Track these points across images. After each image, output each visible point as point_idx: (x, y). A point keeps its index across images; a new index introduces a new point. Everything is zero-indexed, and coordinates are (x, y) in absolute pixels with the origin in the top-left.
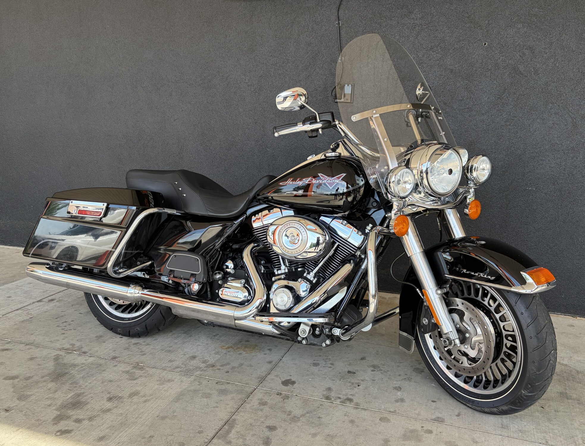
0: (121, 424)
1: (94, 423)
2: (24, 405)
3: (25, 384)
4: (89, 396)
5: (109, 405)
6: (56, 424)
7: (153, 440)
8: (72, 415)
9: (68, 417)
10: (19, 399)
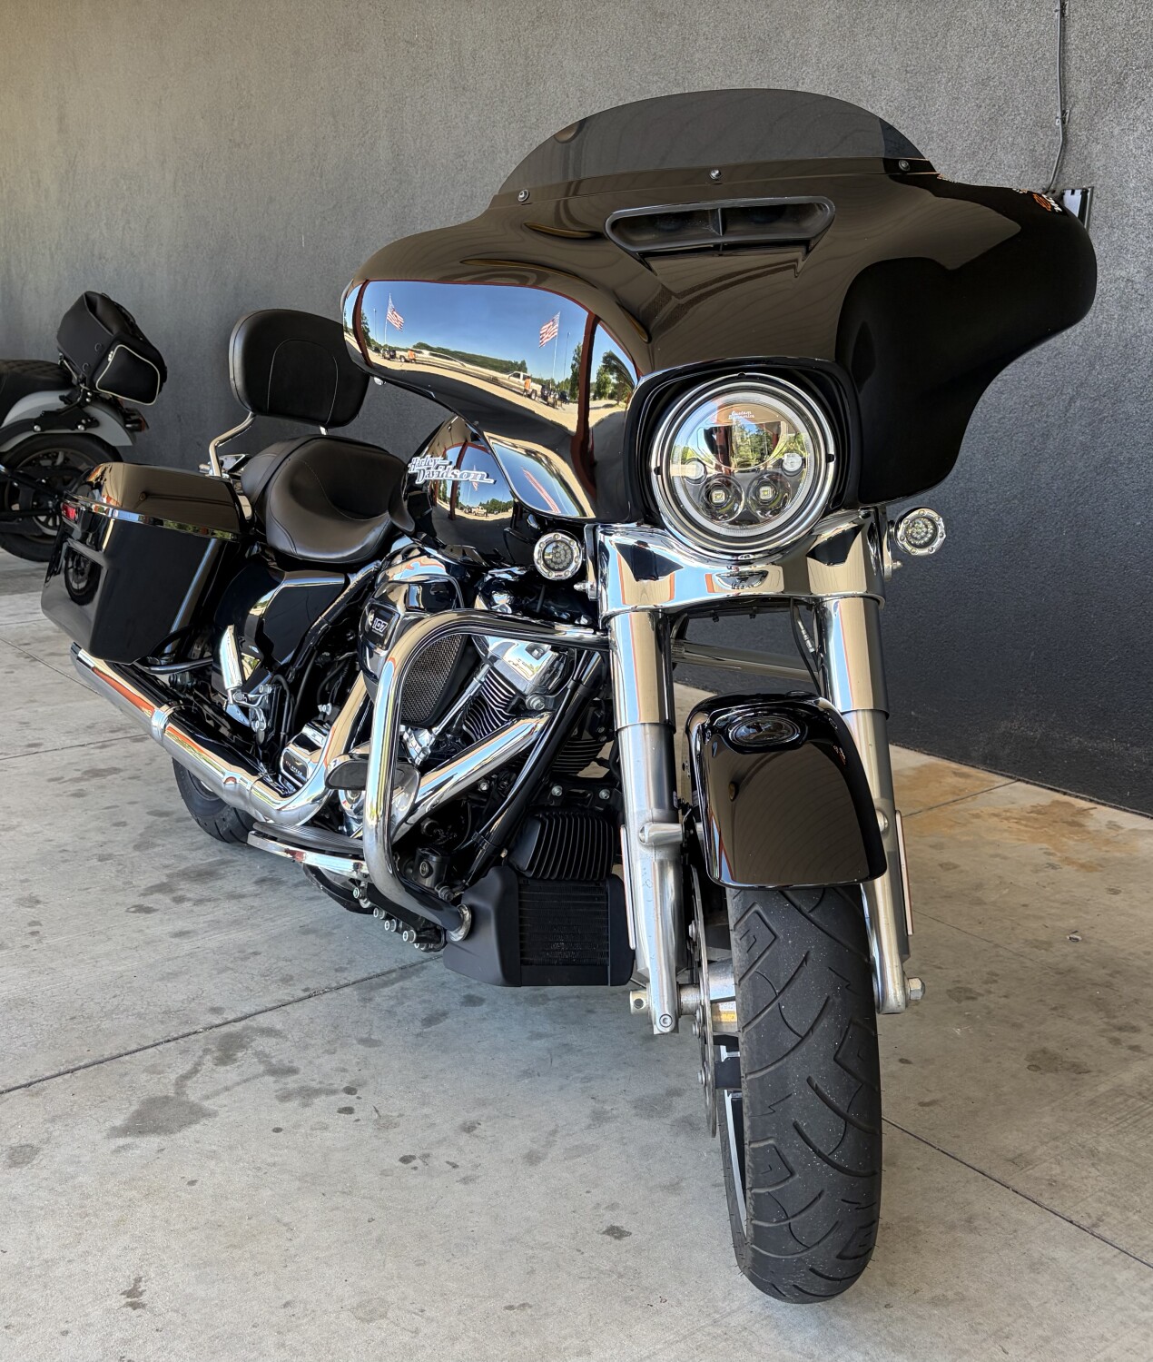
0: (235, 921)
1: (195, 908)
2: (133, 857)
3: (168, 827)
4: (238, 868)
5: (251, 888)
6: (144, 895)
7: (252, 959)
8: (181, 889)
9: (172, 891)
10: (137, 847)
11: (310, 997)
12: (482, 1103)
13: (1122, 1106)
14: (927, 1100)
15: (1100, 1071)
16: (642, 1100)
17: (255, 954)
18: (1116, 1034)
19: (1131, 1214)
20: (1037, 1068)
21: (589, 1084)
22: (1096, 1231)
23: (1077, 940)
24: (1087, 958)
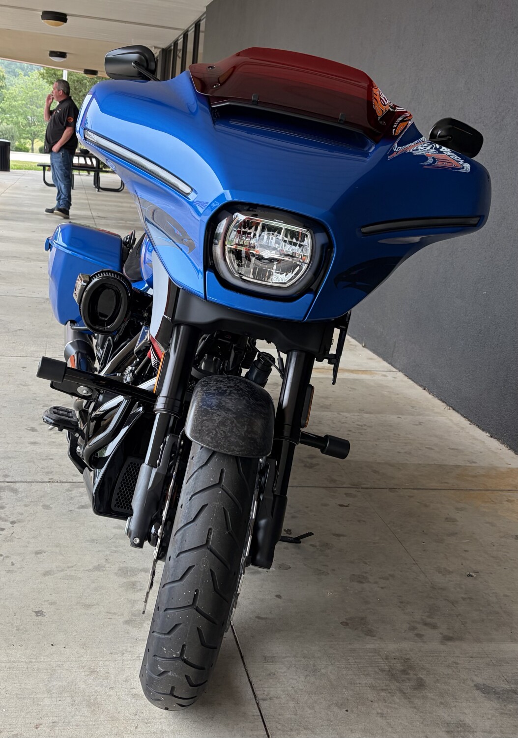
11: (49, 482)
12: (58, 545)
13: (367, 658)
14: (263, 616)
15: (380, 638)
16: (127, 568)
17: (51, 459)
18: (418, 626)
19: (292, 702)
20: (347, 624)
21: (113, 554)
22: (261, 702)
23: (472, 576)
24: (463, 586)
